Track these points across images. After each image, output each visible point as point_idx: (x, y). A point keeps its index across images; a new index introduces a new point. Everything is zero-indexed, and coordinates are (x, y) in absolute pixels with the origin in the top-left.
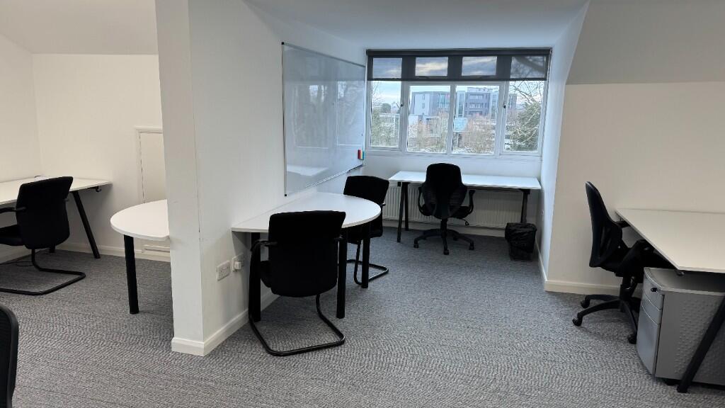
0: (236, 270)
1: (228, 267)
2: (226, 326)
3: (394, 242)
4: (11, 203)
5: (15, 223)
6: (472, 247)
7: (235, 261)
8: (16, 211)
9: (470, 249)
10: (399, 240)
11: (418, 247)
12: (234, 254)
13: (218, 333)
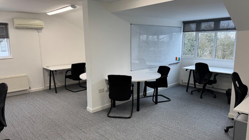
0: (106, 91)
1: (103, 89)
2: (102, 106)
3: (185, 91)
4: (70, 69)
5: (71, 74)
6: (215, 97)
7: (106, 88)
8: (71, 71)
9: (214, 98)
10: (187, 91)
11: (192, 94)
12: (106, 86)
13: (98, 108)
